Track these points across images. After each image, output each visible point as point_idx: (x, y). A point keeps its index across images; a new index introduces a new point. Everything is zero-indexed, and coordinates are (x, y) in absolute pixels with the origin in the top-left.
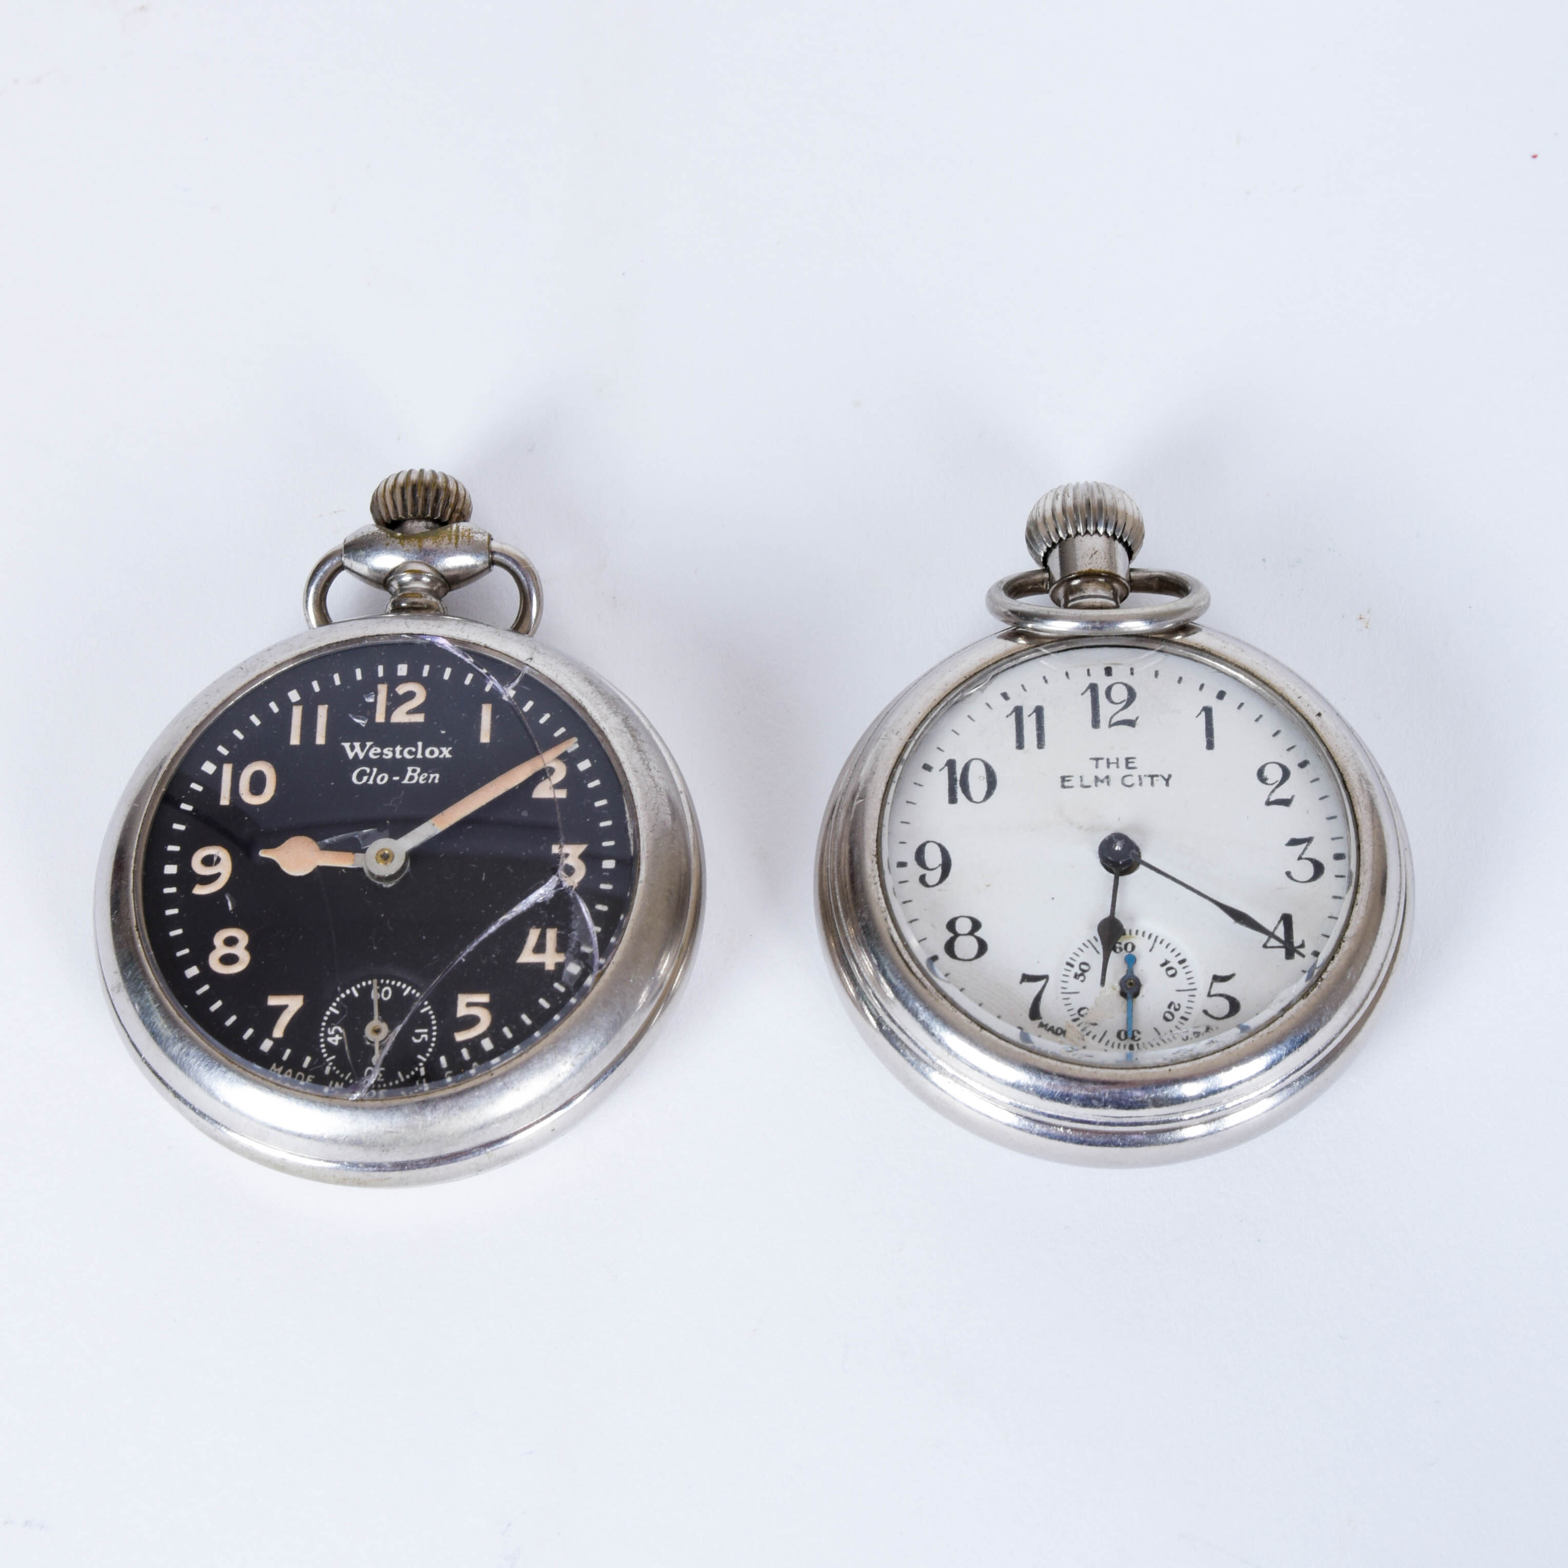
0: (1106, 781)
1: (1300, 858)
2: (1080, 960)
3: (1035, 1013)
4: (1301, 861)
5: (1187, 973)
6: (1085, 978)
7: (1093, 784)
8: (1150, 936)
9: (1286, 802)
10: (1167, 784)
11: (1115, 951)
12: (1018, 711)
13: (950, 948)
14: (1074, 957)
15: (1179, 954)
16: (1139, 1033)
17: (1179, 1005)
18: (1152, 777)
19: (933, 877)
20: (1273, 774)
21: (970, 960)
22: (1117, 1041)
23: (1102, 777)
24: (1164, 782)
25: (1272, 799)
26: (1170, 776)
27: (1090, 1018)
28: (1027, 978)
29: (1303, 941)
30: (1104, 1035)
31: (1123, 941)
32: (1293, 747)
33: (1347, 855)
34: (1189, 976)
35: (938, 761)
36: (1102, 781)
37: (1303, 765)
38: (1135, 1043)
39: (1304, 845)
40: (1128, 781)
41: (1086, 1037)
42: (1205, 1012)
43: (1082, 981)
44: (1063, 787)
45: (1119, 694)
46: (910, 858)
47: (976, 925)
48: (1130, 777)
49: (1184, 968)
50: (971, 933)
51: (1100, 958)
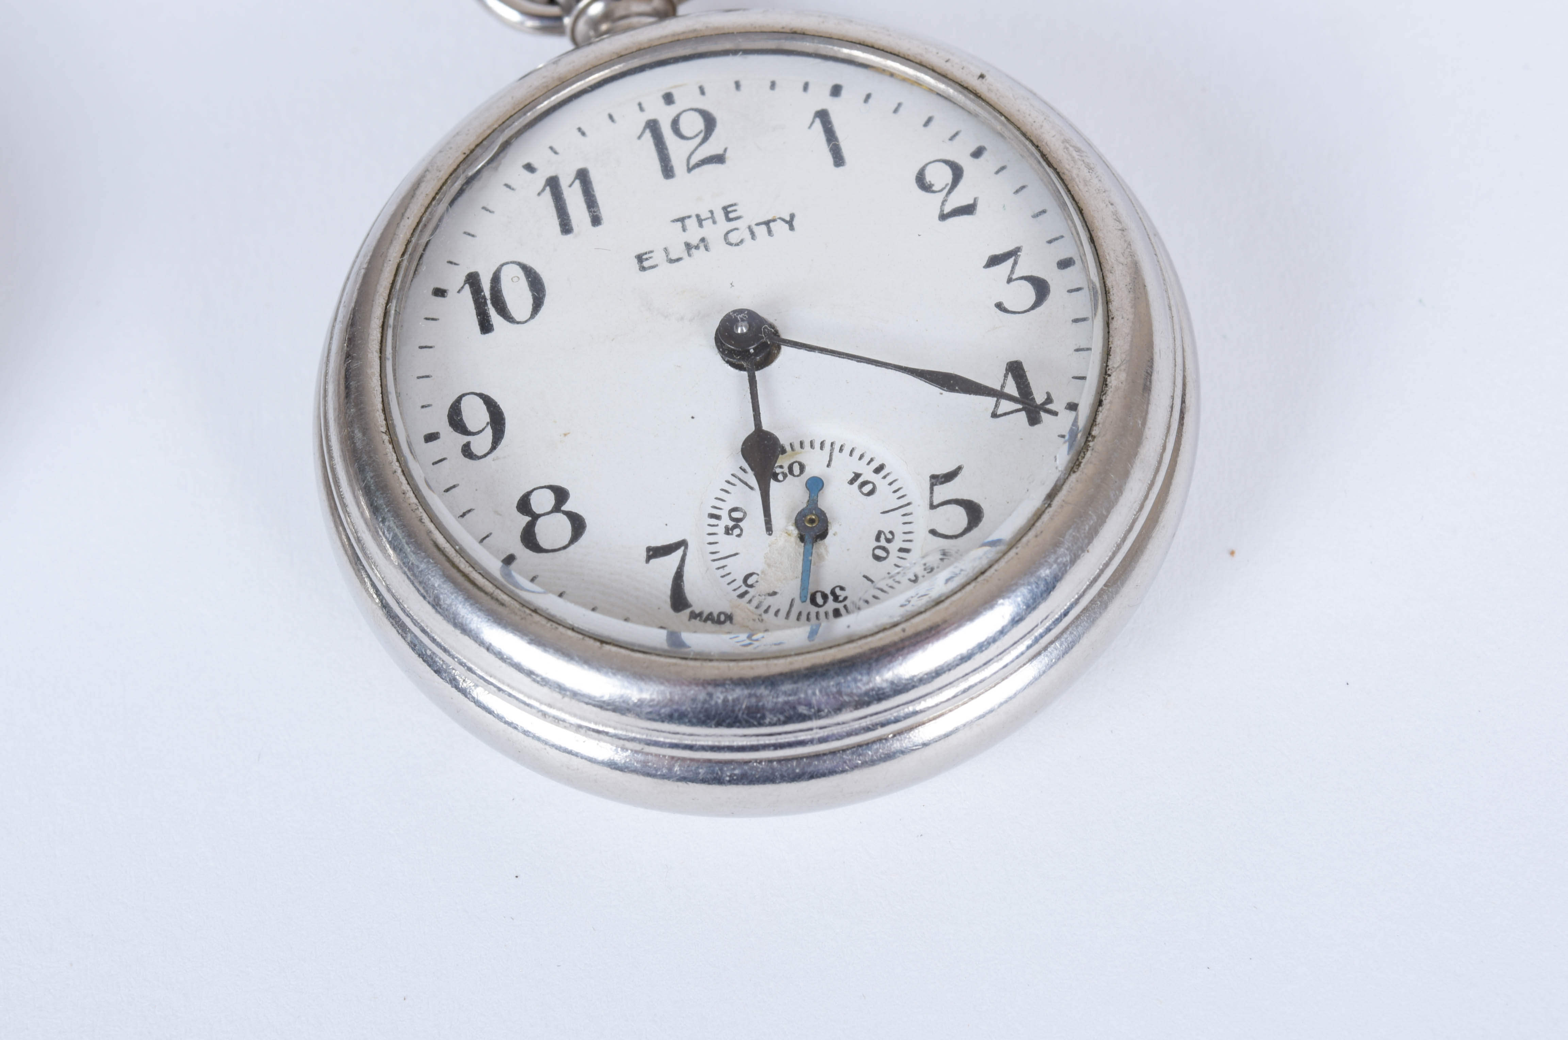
0: (702, 245)
1: (1010, 280)
2: (727, 507)
3: (679, 600)
4: (1012, 284)
5: (890, 484)
6: (742, 530)
7: (684, 254)
8: (822, 444)
9: (968, 210)
10: (792, 228)
11: (777, 480)
12: (553, 183)
13: (529, 539)
14: (719, 504)
15: (872, 460)
16: (842, 589)
17: (891, 533)
18: (767, 223)
19: (481, 443)
20: (940, 176)
21: (565, 548)
22: (813, 610)
23: (694, 241)
24: (787, 226)
25: (947, 209)
26: (792, 216)
27: (763, 587)
28: (655, 553)
29: (1048, 394)
30: (791, 605)
31: (783, 461)
32: (957, 134)
33: (1077, 258)
34: (895, 486)
35: (455, 280)
36: (697, 247)
37: (978, 153)
38: (840, 606)
39: (1011, 261)
40: (734, 237)
41: (765, 616)
42: (933, 532)
43: (739, 536)
44: (643, 269)
45: (692, 124)
46: (440, 423)
47: (561, 495)
48: (735, 232)
49: (884, 477)
50: (557, 509)
51: (757, 495)
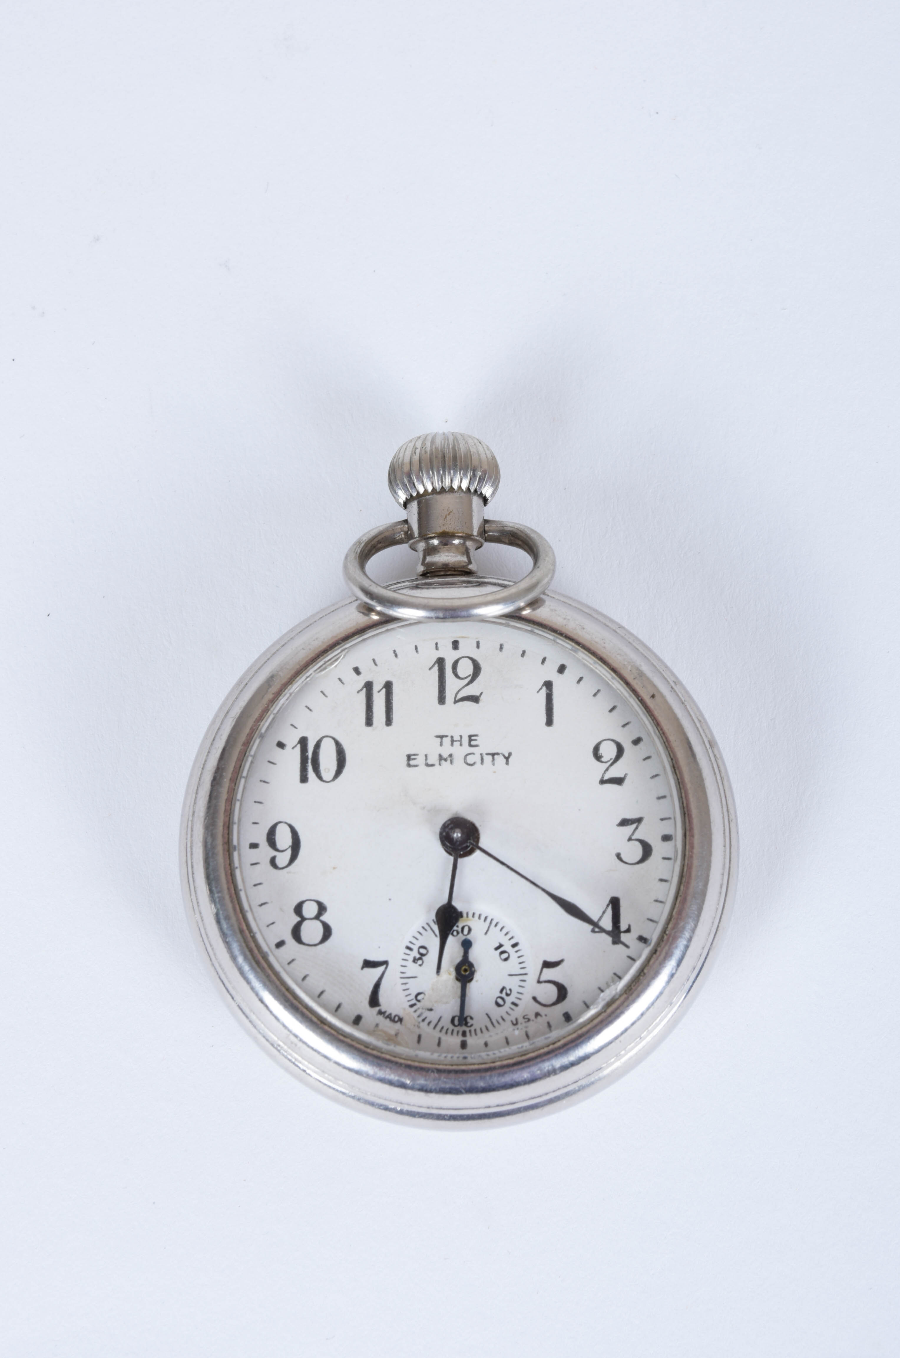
0: (449, 759)
1: (630, 839)
2: (419, 944)
3: (374, 1000)
4: (631, 842)
5: (519, 957)
6: (423, 962)
7: (437, 763)
8: (486, 918)
9: (619, 781)
10: (507, 763)
11: (452, 934)
12: (369, 686)
13: (296, 933)
14: (414, 941)
15: (512, 938)
16: (472, 1018)
17: (510, 990)
18: (493, 755)
19: (282, 859)
20: (608, 751)
21: (315, 945)
22: (451, 1027)
23: (445, 755)
24: (505, 760)
25: (606, 777)
26: (510, 754)
27: (425, 1003)
28: (368, 964)
29: (629, 926)
30: (439, 1020)
31: (461, 924)
32: (627, 724)
33: (674, 836)
34: (521, 960)
35: (292, 739)
36: (446, 760)
37: (637, 742)
38: (467, 1029)
39: (634, 826)
40: (470, 759)
41: (422, 1024)
42: (535, 999)
43: (420, 965)
44: (409, 765)
45: (466, 669)
46: (262, 839)
47: (322, 908)
48: (472, 755)
49: (517, 952)
50: (317, 917)
51: (437, 941)
